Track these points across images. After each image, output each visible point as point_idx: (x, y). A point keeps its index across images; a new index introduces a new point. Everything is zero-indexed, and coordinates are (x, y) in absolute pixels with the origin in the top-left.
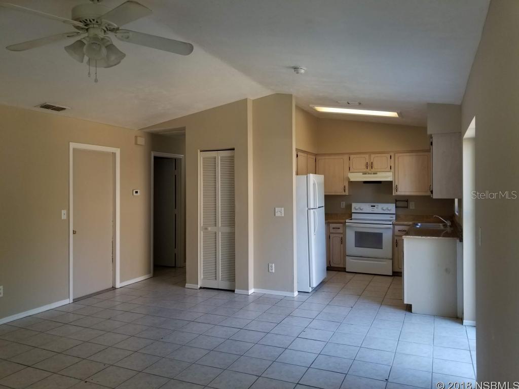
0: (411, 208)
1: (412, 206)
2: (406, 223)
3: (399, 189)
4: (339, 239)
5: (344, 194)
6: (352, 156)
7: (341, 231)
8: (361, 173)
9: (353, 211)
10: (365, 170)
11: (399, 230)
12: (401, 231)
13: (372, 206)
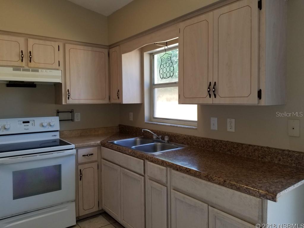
0: (76, 120)
1: (78, 117)
8: (11, 68)
10: (19, 63)
11: (83, 156)
12: (87, 155)
13: (24, 122)
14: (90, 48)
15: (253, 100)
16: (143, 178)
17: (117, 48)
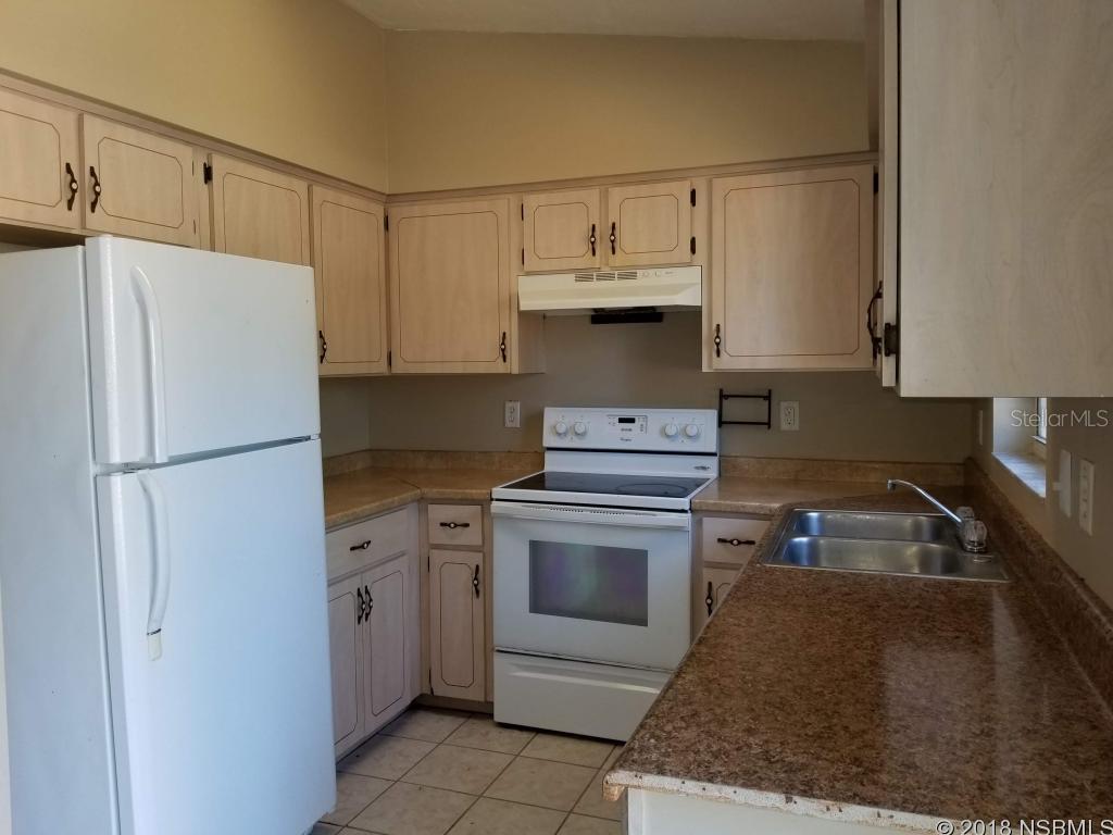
0: (784, 426)
1: (788, 417)
2: (752, 504)
3: (730, 343)
4: (465, 576)
5: (500, 368)
6: (532, 201)
7: (471, 537)
8: (572, 277)
9: (546, 444)
10: (586, 261)
11: (720, 540)
12: (731, 542)
13: (622, 420)
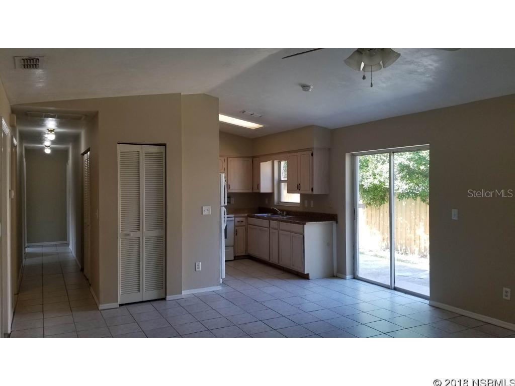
3: (231, 188)
11: (237, 222)
12: (240, 222)
14: (241, 159)
15: (310, 192)
16: (268, 229)
17: (258, 159)
